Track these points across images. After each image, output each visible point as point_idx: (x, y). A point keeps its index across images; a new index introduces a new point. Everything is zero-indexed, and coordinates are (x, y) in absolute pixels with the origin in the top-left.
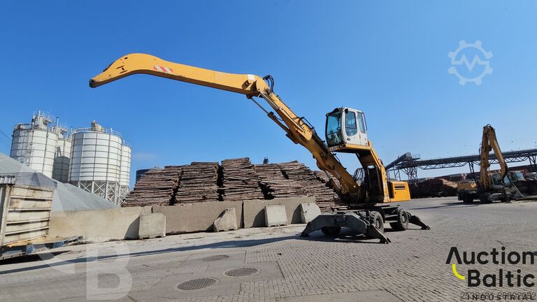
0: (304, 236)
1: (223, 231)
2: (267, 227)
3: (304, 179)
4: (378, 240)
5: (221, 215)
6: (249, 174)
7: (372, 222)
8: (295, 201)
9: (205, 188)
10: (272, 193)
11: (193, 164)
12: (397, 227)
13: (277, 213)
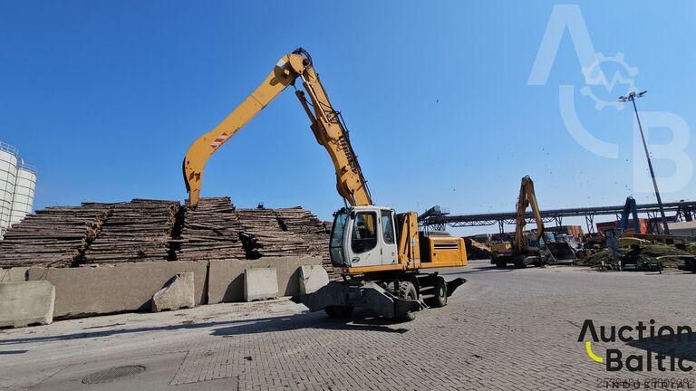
2: (246, 301)
3: (309, 232)
5: (168, 284)
6: (226, 220)
8: (291, 263)
9: (147, 239)
10: (259, 250)
11: (135, 201)
13: (264, 281)
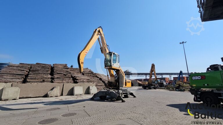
0: (92, 99)
1: (52, 97)
2: (74, 95)
3: (91, 76)
4: (121, 101)
5: (52, 89)
6: (67, 71)
7: (119, 94)
8: (87, 85)
10: (77, 81)
12: (126, 96)
13: (79, 90)
